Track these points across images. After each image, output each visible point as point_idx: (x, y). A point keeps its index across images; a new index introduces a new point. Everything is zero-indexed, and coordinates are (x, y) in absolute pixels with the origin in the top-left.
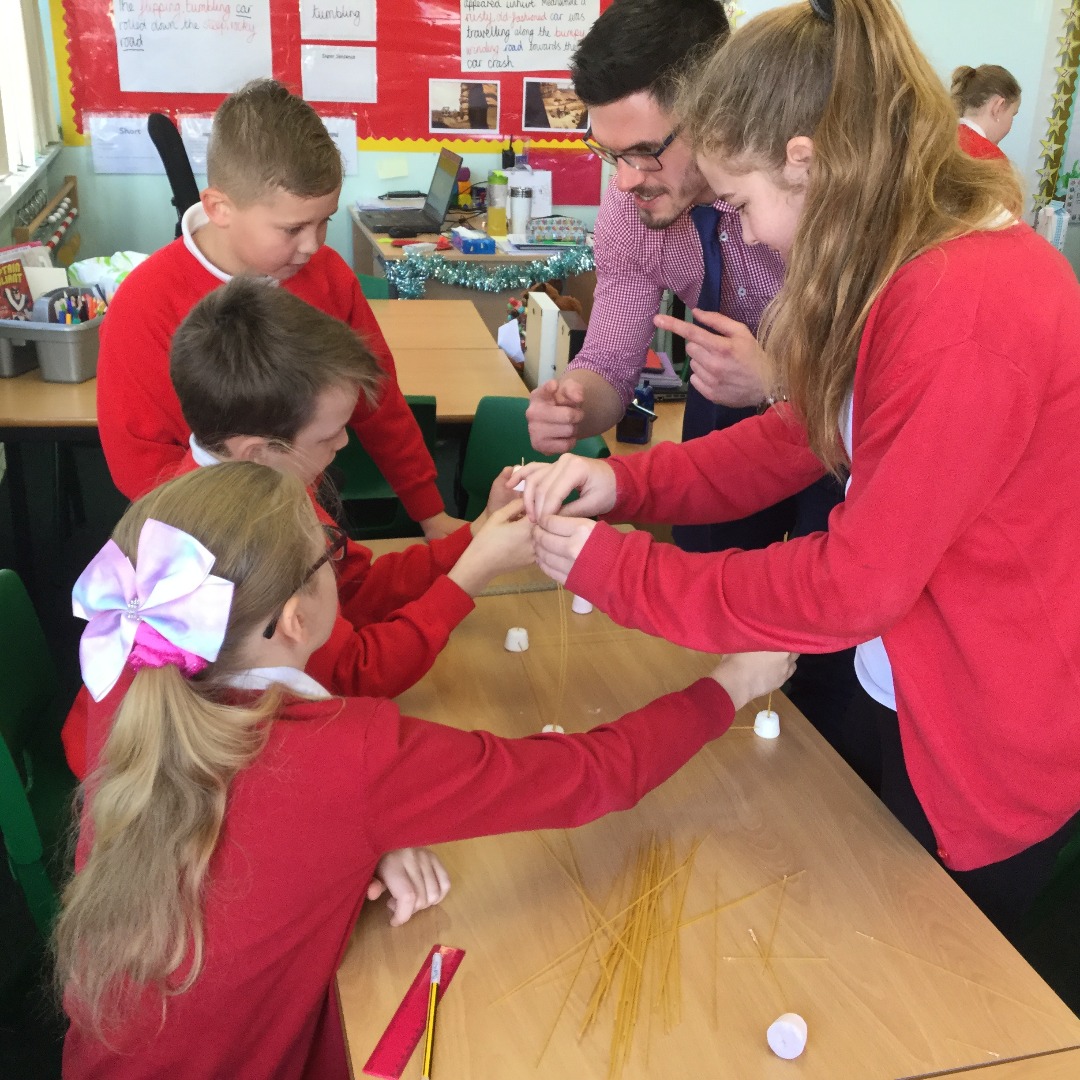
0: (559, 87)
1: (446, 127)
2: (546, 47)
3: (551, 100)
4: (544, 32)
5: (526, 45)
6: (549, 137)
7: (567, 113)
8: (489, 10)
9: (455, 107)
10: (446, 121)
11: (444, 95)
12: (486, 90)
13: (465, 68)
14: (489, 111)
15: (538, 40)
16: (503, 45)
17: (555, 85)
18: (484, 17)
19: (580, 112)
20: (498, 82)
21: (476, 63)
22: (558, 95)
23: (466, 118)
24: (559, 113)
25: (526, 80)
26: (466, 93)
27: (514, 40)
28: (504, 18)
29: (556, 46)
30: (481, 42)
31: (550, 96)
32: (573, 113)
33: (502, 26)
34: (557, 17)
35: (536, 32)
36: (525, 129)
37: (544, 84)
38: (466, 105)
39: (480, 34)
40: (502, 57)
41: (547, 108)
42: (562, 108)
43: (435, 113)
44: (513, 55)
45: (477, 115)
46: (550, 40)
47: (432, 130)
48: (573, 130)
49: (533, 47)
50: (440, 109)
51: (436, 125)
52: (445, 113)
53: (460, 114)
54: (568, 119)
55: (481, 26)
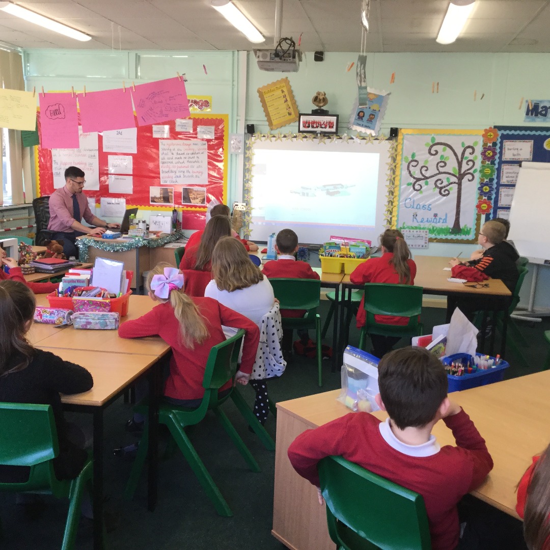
1: (155, 202)
2: (189, 177)
3: (191, 194)
4: (188, 171)
5: (182, 176)
6: (192, 206)
7: (197, 199)
8: (169, 164)
9: (158, 195)
10: (155, 200)
11: (155, 191)
12: (169, 190)
13: (162, 183)
14: (170, 197)
15: (186, 174)
16: (174, 176)
17: (193, 189)
18: (168, 167)
19: (202, 198)
20: (173, 188)
21: (165, 181)
22: (194, 192)
23: (162, 199)
24: (194, 198)
25: (183, 187)
26: (162, 191)
27: (178, 174)
28: (174, 167)
30: (167, 175)
31: (191, 192)
32: (199, 199)
33: (174, 169)
34: (192, 167)
35: (185, 171)
36: (183, 204)
37: (189, 189)
38: (162, 195)
39: (167, 172)
40: (174, 180)
42: (195, 197)
43: (152, 198)
44: (178, 179)
46: (190, 174)
47: (151, 203)
48: (200, 204)
49: (184, 176)
50: (153, 196)
51: (152, 201)
52: (154, 198)
53: (160, 198)
54: (197, 201)
55: (167, 170)
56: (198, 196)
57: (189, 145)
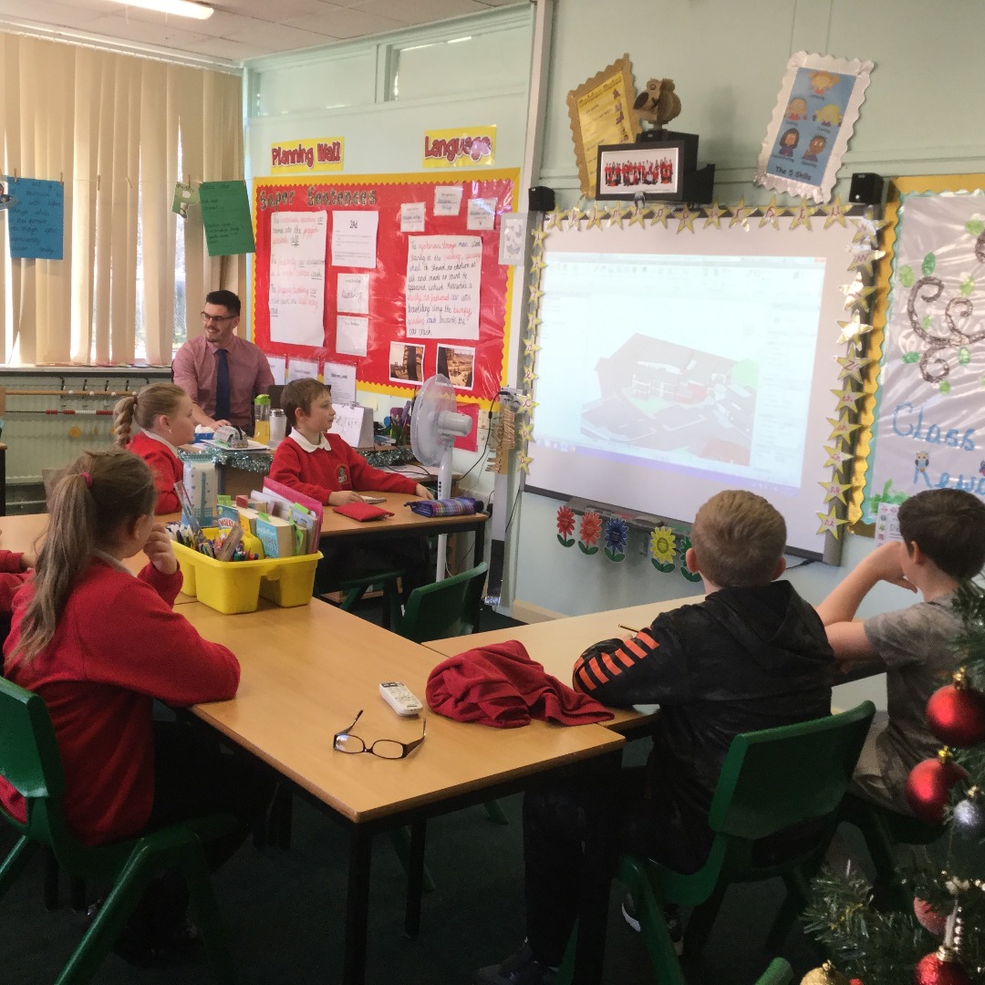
0: (456, 352)
1: (396, 377)
2: (448, 321)
3: (451, 363)
4: (448, 309)
5: (438, 320)
7: (459, 373)
8: (420, 292)
9: (401, 363)
10: (397, 373)
11: (397, 354)
12: (417, 352)
13: (409, 335)
14: (418, 366)
15: (445, 315)
16: (426, 319)
17: (453, 351)
18: (417, 297)
19: (467, 373)
20: (424, 346)
21: (414, 331)
22: (455, 358)
23: (406, 371)
24: (455, 373)
25: (439, 345)
26: (407, 353)
27: (432, 314)
28: (427, 298)
29: (453, 320)
30: (415, 316)
31: (450, 359)
32: (463, 374)
33: (426, 304)
34: (455, 298)
35: (444, 309)
37: (448, 349)
38: (406, 362)
39: (416, 310)
40: (426, 327)
41: (449, 368)
42: (457, 369)
43: (392, 367)
44: (431, 326)
45: (411, 371)
46: (450, 316)
47: (392, 379)
48: (463, 387)
49: (442, 320)
50: (394, 363)
51: (394, 375)
52: (395, 367)
53: (403, 368)
54: (460, 378)
55: (416, 304)
56: (462, 367)
57: (453, 246)
